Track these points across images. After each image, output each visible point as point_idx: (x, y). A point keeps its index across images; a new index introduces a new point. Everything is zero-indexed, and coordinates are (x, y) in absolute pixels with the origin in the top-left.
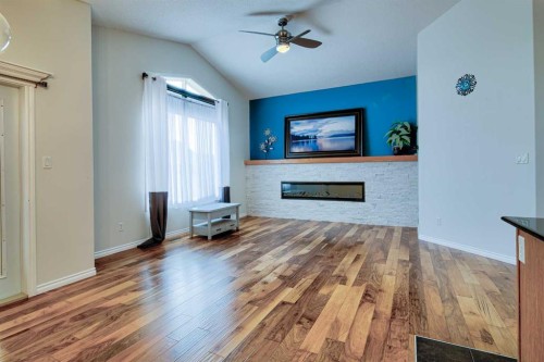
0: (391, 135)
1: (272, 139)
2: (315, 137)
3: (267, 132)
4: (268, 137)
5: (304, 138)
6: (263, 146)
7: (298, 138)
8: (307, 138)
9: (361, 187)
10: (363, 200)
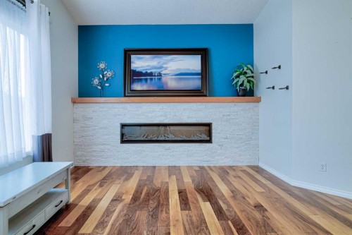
0: (238, 77)
1: (109, 74)
2: (160, 75)
3: (102, 66)
4: (102, 71)
5: (147, 74)
6: (96, 81)
7: (140, 74)
8: (151, 74)
9: (207, 128)
10: (210, 141)
